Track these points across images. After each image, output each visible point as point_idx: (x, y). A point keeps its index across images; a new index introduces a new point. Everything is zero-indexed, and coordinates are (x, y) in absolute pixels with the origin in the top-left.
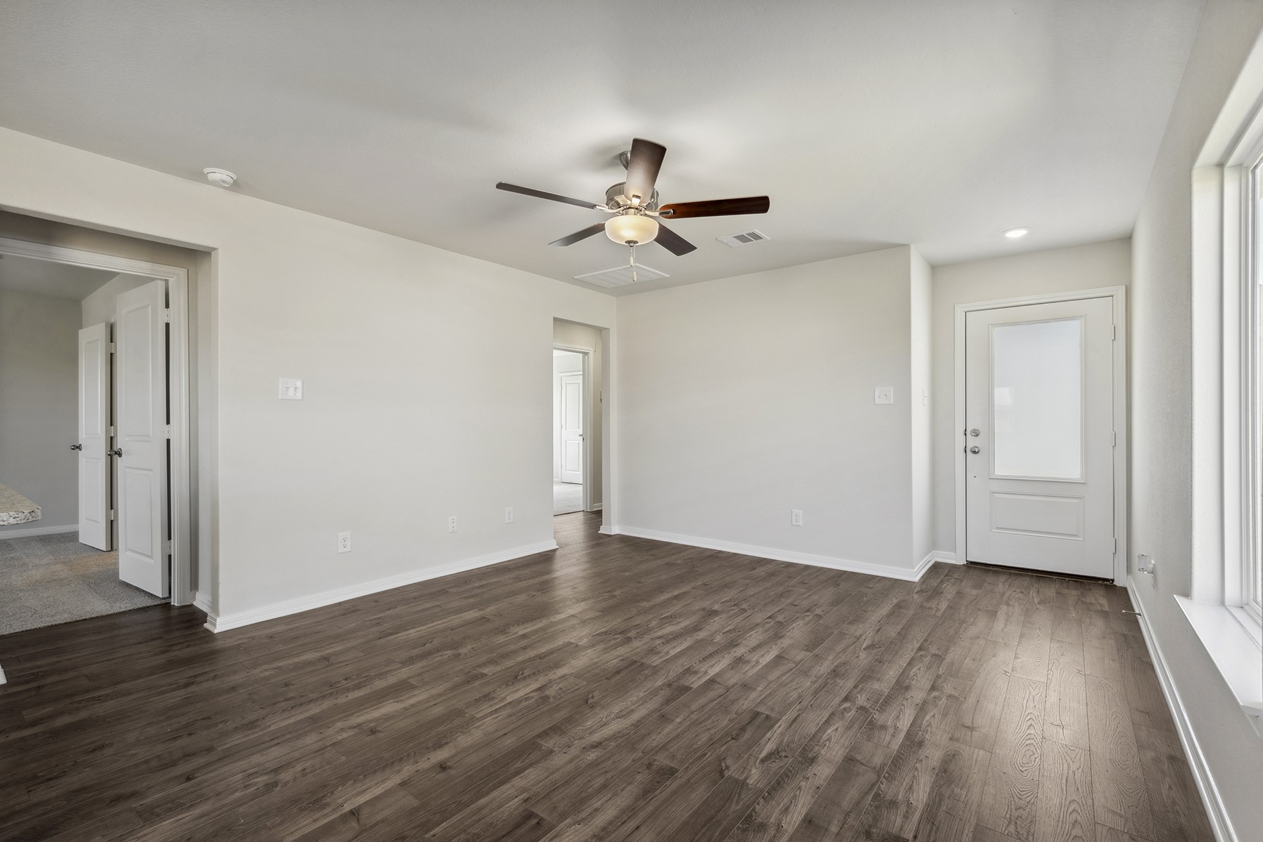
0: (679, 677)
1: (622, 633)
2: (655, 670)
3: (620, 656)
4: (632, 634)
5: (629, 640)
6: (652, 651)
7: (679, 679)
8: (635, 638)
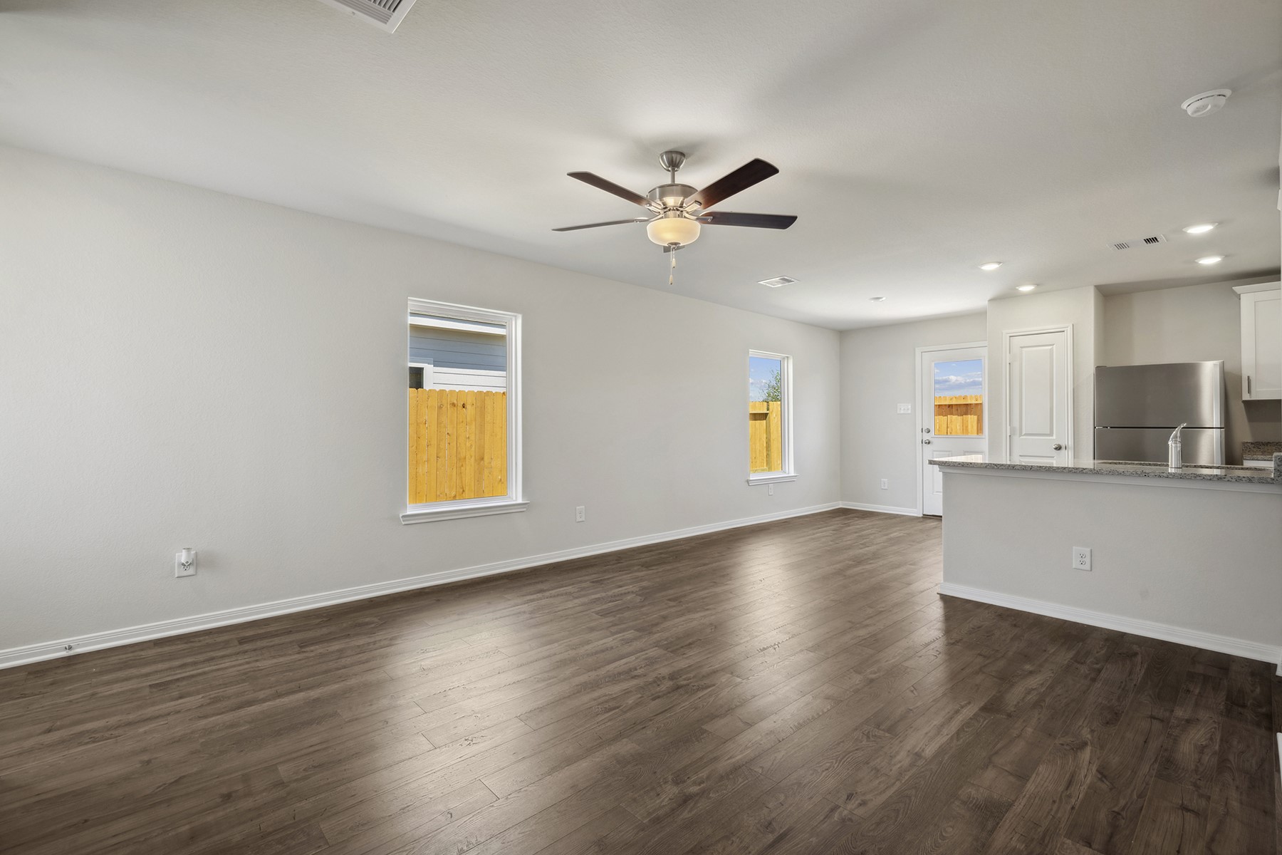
0: (640, 637)
1: (678, 687)
2: (657, 644)
3: (686, 658)
4: (667, 684)
5: (672, 677)
6: (651, 662)
7: (640, 636)
8: (664, 678)
